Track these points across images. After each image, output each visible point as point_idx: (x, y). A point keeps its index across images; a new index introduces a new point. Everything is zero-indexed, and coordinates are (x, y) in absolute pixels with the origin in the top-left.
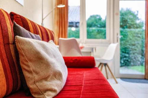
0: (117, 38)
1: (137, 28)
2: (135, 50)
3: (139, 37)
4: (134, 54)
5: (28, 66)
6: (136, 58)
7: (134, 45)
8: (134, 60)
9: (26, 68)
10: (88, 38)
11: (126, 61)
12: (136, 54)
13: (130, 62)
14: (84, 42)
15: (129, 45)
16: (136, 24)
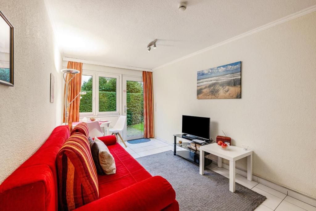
0: (125, 109)
1: (137, 92)
2: (136, 111)
3: (138, 100)
4: (135, 114)
5: (105, 162)
6: (137, 117)
7: (135, 107)
8: (135, 119)
9: (103, 162)
10: (100, 111)
11: (129, 121)
12: (136, 114)
13: (132, 121)
14: (97, 115)
15: (131, 107)
16: (136, 89)
